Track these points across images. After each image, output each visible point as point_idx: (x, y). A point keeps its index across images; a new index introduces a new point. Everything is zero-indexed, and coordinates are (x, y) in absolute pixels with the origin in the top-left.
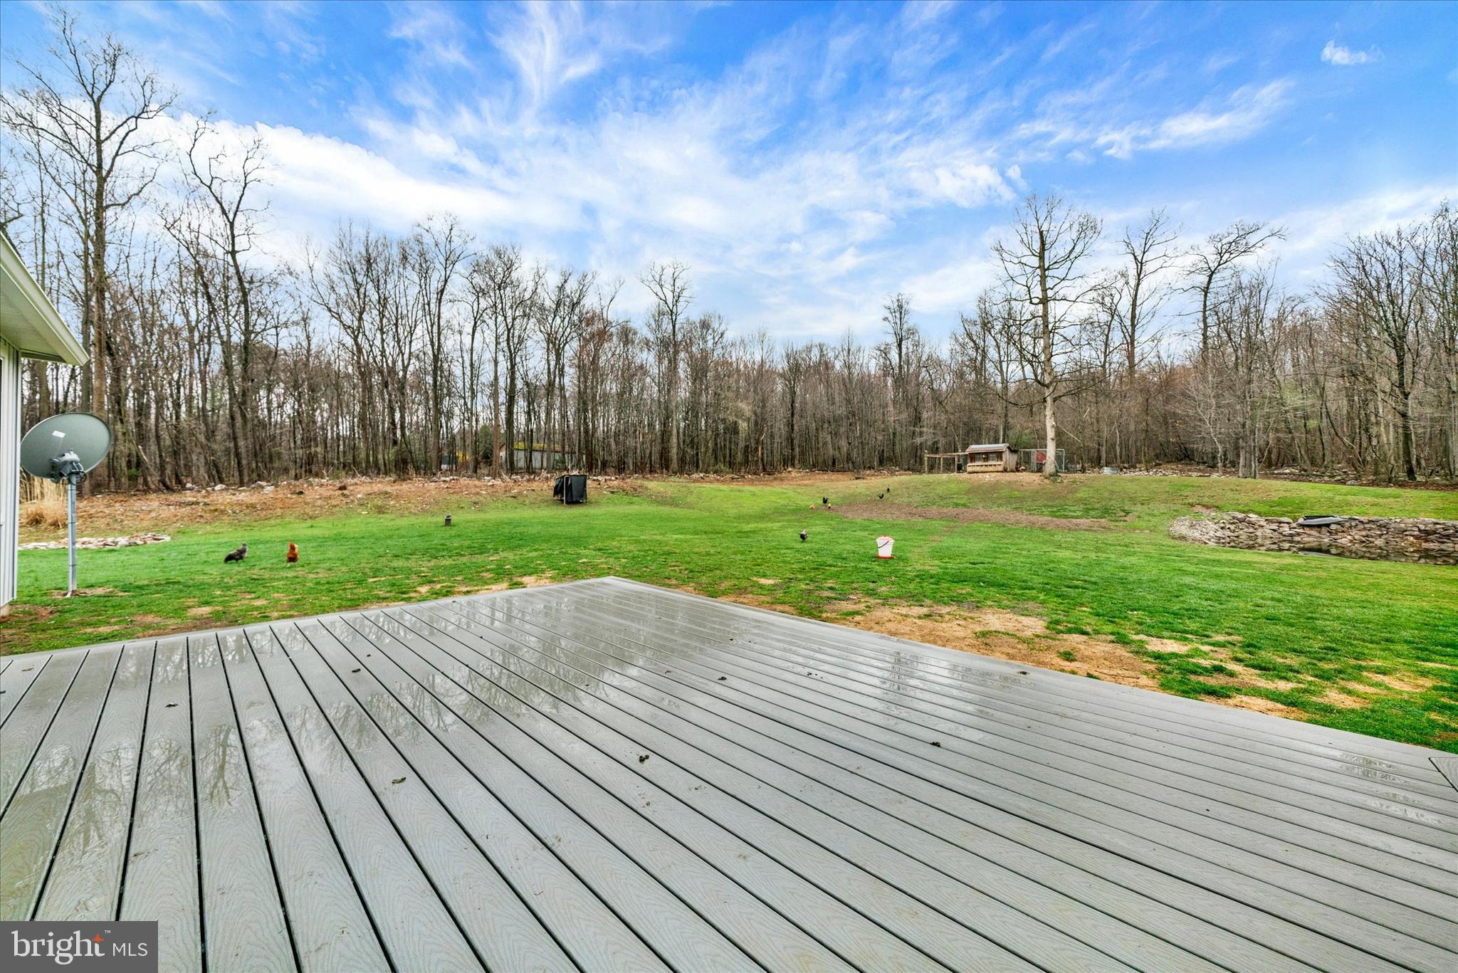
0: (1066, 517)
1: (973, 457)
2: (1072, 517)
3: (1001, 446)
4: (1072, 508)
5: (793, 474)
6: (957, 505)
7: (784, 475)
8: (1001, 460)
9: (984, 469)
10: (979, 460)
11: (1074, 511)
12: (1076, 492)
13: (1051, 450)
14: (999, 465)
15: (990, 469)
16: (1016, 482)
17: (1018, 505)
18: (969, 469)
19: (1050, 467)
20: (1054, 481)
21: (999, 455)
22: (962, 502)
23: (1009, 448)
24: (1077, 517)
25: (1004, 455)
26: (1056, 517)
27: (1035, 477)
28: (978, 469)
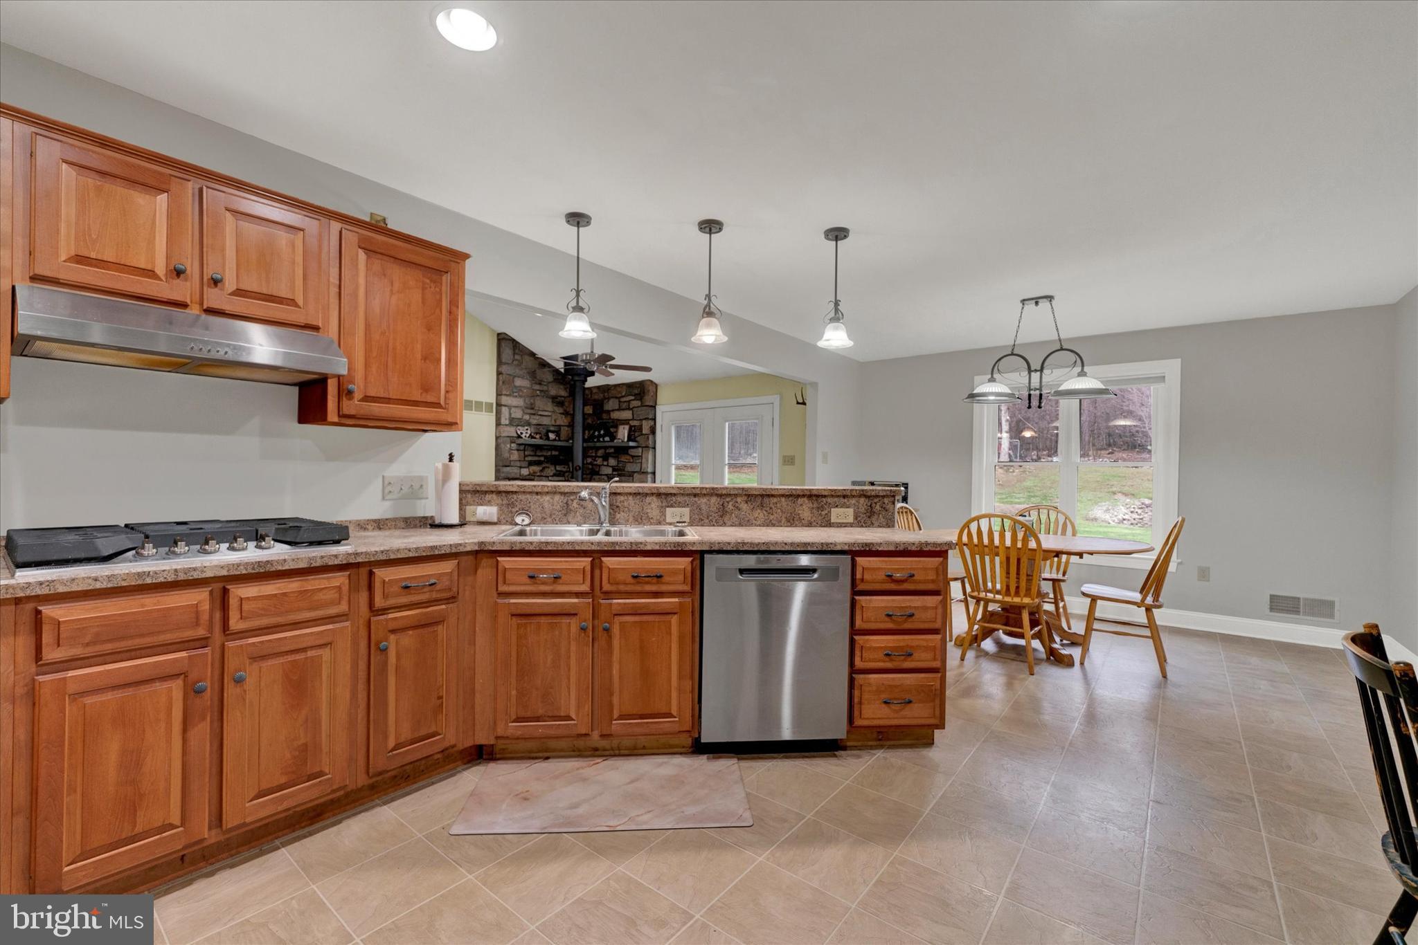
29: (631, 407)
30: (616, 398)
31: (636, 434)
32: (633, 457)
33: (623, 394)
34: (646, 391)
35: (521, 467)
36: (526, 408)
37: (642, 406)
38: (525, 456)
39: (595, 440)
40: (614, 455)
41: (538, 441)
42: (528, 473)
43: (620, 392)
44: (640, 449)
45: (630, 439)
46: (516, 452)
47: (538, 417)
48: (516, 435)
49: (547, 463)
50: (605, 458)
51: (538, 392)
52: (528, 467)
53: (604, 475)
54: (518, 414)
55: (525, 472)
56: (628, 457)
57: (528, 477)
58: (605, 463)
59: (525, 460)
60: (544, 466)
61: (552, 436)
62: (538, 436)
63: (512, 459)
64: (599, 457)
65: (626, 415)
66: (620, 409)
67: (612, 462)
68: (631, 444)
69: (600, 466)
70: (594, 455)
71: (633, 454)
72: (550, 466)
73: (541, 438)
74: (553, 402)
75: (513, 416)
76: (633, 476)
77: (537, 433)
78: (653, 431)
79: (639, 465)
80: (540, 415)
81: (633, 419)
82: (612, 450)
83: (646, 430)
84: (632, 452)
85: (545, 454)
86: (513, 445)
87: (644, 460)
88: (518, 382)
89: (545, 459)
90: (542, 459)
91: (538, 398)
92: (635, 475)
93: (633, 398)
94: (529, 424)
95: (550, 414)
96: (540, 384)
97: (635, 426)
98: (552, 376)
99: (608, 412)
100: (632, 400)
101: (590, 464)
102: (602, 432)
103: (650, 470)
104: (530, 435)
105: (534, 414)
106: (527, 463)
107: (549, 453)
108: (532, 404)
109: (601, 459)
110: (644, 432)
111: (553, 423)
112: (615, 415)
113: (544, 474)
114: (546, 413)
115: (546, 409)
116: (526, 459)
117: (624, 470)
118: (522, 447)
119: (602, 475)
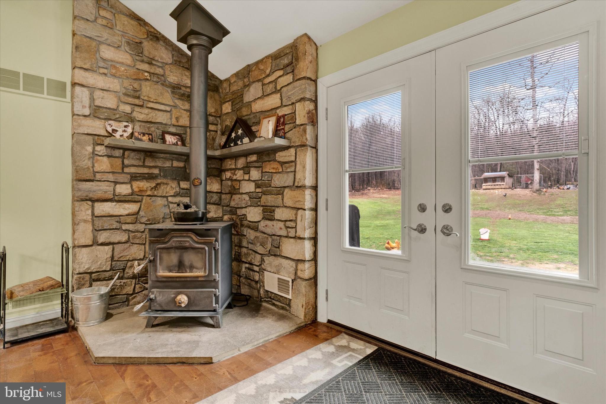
0: (554, 215)
1: (486, 180)
2: (558, 215)
3: (504, 174)
4: (556, 210)
5: (371, 191)
6: (482, 209)
7: (366, 191)
8: (504, 182)
9: (493, 187)
10: (490, 182)
11: (557, 212)
12: (555, 200)
13: (537, 176)
14: (503, 184)
15: (497, 187)
16: (516, 195)
17: (521, 208)
18: (484, 187)
19: (536, 186)
20: (540, 194)
21: (502, 178)
22: (486, 207)
23: (508, 174)
24: (561, 216)
25: (505, 179)
26: (548, 215)
27: (527, 192)
28: (489, 187)
29: (278, 88)
30: (259, 81)
31: (287, 128)
32: (282, 164)
33: (268, 72)
34: (300, 54)
35: (116, 183)
36: (125, 94)
37: (295, 81)
38: (124, 166)
39: (232, 145)
40: (257, 164)
41: (145, 144)
42: (130, 191)
43: (264, 71)
44: (292, 151)
45: (276, 133)
46: (105, 159)
47: (146, 111)
48: (104, 133)
49: (165, 177)
50: (246, 169)
51: (146, 74)
52: (130, 183)
53: (244, 194)
54: (110, 102)
55: (124, 189)
56: (275, 165)
57: (130, 198)
58: (246, 177)
59: (123, 172)
60: (159, 181)
61: (169, 139)
62: (146, 138)
63: (97, 168)
64: (239, 169)
65: (273, 101)
66: (264, 96)
67: (255, 174)
68: (279, 141)
69: (240, 181)
70: (233, 167)
71: (281, 160)
72: (170, 182)
73: (151, 140)
74: (173, 92)
75: (97, 103)
76: (283, 194)
77: (144, 134)
78: (313, 119)
79: (291, 175)
80: (152, 108)
81: (282, 106)
82: (254, 158)
83: (301, 118)
84: (281, 156)
85: (159, 164)
86: (98, 148)
87: (299, 167)
88: (107, 53)
89: (160, 171)
90: (156, 171)
91: (148, 83)
92: (286, 191)
93: (280, 73)
94: (130, 119)
95: (168, 109)
96: (150, 64)
97: (284, 116)
98: (171, 56)
99: (249, 104)
100: (280, 77)
101: (229, 179)
102: (240, 132)
103: (309, 181)
104: (132, 134)
105: (142, 106)
106: (129, 176)
107: (168, 164)
108: (135, 91)
109: (241, 172)
110: (298, 122)
111: (174, 121)
112: (257, 107)
113: (160, 192)
114: (162, 107)
115: (160, 101)
116: (126, 170)
117: (270, 186)
118: (118, 153)
119: (242, 194)
